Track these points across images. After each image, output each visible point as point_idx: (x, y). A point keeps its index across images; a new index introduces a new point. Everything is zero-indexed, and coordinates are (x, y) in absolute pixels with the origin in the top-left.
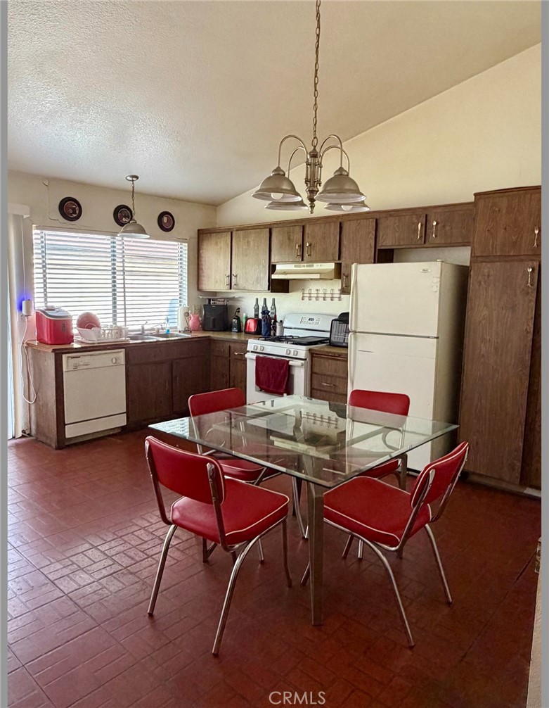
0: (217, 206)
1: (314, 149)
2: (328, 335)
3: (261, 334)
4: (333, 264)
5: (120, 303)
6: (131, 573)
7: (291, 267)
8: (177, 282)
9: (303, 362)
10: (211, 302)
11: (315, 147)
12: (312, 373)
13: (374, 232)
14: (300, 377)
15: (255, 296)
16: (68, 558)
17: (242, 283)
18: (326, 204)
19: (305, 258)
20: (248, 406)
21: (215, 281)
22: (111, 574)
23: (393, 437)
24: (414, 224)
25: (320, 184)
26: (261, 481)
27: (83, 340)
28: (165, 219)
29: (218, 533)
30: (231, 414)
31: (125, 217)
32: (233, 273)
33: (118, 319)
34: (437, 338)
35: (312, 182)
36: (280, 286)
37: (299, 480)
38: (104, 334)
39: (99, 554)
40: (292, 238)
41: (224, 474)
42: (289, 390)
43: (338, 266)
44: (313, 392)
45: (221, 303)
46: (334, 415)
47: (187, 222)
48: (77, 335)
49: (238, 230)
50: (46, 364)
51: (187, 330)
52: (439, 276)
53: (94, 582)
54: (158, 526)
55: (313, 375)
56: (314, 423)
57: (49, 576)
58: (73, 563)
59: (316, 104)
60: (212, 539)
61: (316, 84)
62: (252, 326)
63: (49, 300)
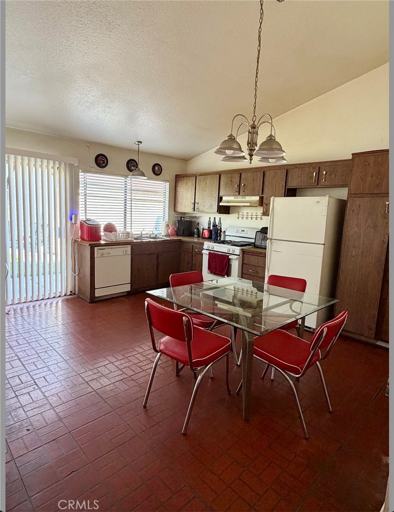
0: (187, 160)
1: (254, 123)
2: (253, 241)
3: (212, 239)
4: (258, 197)
5: (128, 217)
6: (133, 380)
7: (232, 198)
8: (162, 206)
9: (238, 257)
10: (182, 219)
11: (254, 122)
12: (243, 264)
13: (285, 178)
14: (235, 266)
15: (209, 216)
16: (96, 368)
17: (201, 208)
18: (259, 158)
19: (241, 193)
20: (204, 283)
21: (185, 206)
22: (122, 380)
23: (296, 305)
24: (310, 172)
25: (256, 145)
26: (213, 328)
27: (107, 239)
28: (157, 168)
29: (188, 360)
30: (191, 286)
31: (133, 166)
32: (196, 201)
33: (127, 228)
34: (324, 244)
35: (252, 144)
36: (225, 210)
37: (236, 328)
38: (119, 236)
39: (114, 367)
40: (233, 180)
41: (193, 324)
42: (228, 274)
43: (262, 199)
44: (243, 275)
45: (188, 220)
46: (255, 290)
47: (170, 170)
48: (103, 236)
49: (201, 175)
50: (85, 252)
51: (167, 235)
52: (327, 205)
53: (111, 384)
54: (149, 352)
55: (243, 265)
56: (242, 294)
57: (85, 378)
58: (99, 372)
59: (256, 94)
60: (182, 362)
61: (256, 82)
62: (206, 234)
63: (87, 214)
